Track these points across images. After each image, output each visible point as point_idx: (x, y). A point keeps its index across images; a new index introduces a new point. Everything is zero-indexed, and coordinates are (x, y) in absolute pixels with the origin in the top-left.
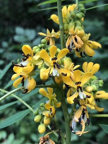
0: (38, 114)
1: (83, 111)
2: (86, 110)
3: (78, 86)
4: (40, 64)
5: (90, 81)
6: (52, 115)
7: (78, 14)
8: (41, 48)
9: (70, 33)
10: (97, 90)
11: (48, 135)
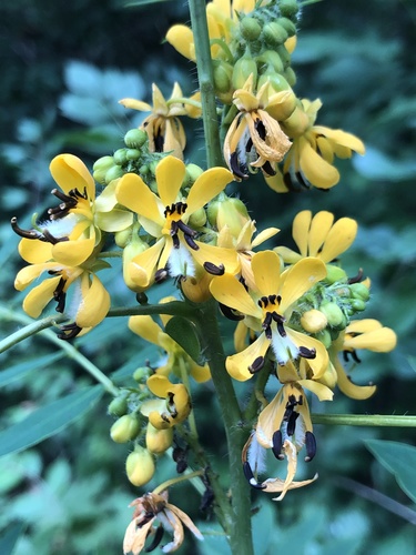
0: (124, 411)
1: (289, 408)
2: (300, 403)
3: (268, 314)
4: (121, 227)
5: (318, 288)
6: (174, 417)
7: (272, 24)
8: (124, 165)
9: (238, 104)
10: (344, 324)
11: (162, 492)
